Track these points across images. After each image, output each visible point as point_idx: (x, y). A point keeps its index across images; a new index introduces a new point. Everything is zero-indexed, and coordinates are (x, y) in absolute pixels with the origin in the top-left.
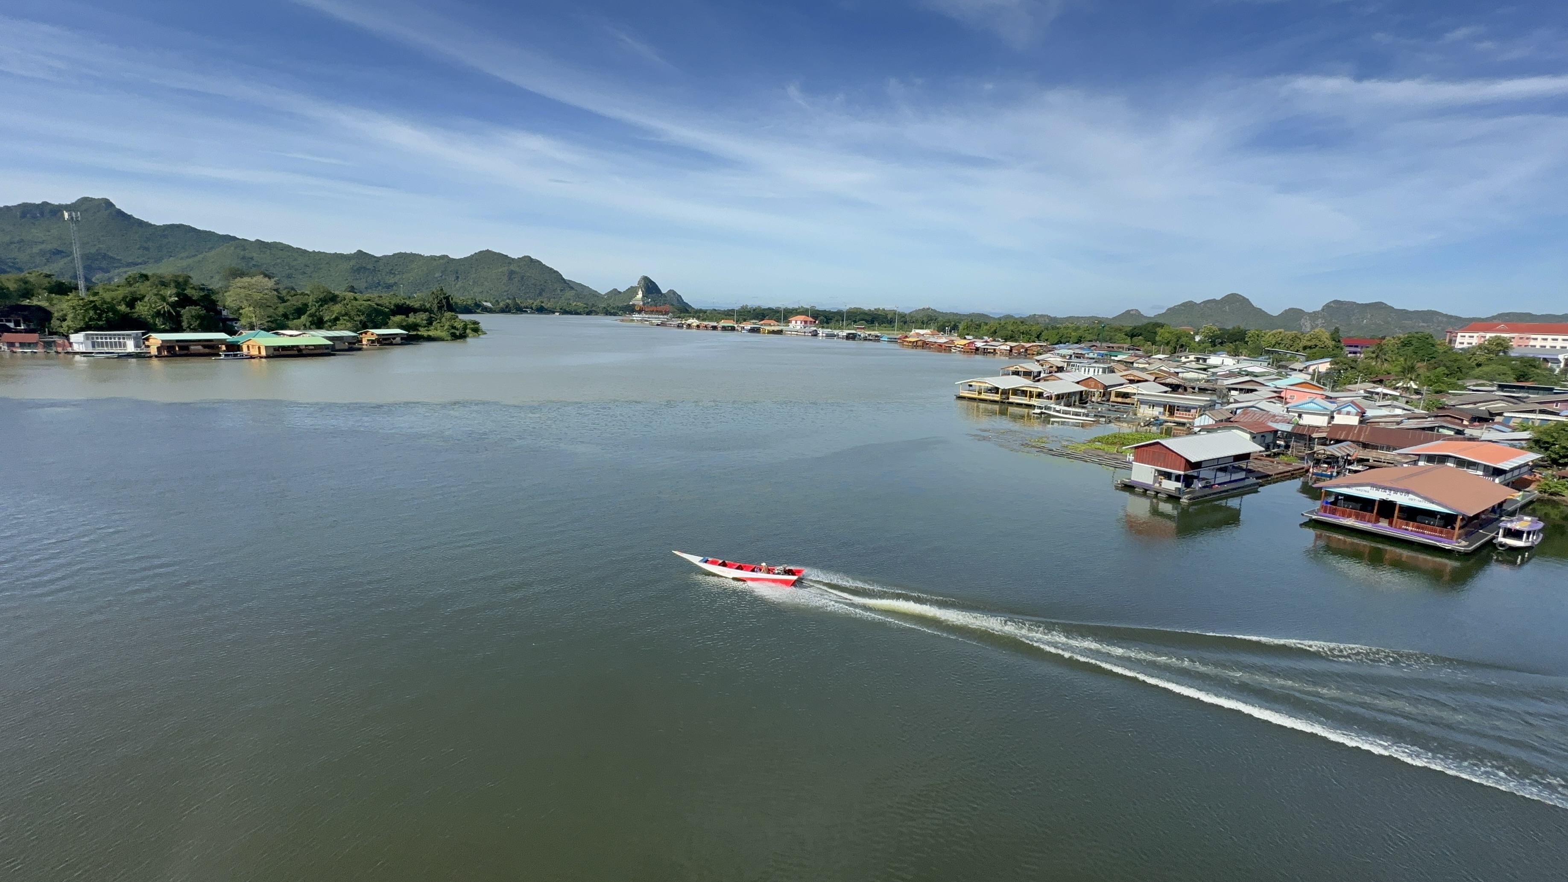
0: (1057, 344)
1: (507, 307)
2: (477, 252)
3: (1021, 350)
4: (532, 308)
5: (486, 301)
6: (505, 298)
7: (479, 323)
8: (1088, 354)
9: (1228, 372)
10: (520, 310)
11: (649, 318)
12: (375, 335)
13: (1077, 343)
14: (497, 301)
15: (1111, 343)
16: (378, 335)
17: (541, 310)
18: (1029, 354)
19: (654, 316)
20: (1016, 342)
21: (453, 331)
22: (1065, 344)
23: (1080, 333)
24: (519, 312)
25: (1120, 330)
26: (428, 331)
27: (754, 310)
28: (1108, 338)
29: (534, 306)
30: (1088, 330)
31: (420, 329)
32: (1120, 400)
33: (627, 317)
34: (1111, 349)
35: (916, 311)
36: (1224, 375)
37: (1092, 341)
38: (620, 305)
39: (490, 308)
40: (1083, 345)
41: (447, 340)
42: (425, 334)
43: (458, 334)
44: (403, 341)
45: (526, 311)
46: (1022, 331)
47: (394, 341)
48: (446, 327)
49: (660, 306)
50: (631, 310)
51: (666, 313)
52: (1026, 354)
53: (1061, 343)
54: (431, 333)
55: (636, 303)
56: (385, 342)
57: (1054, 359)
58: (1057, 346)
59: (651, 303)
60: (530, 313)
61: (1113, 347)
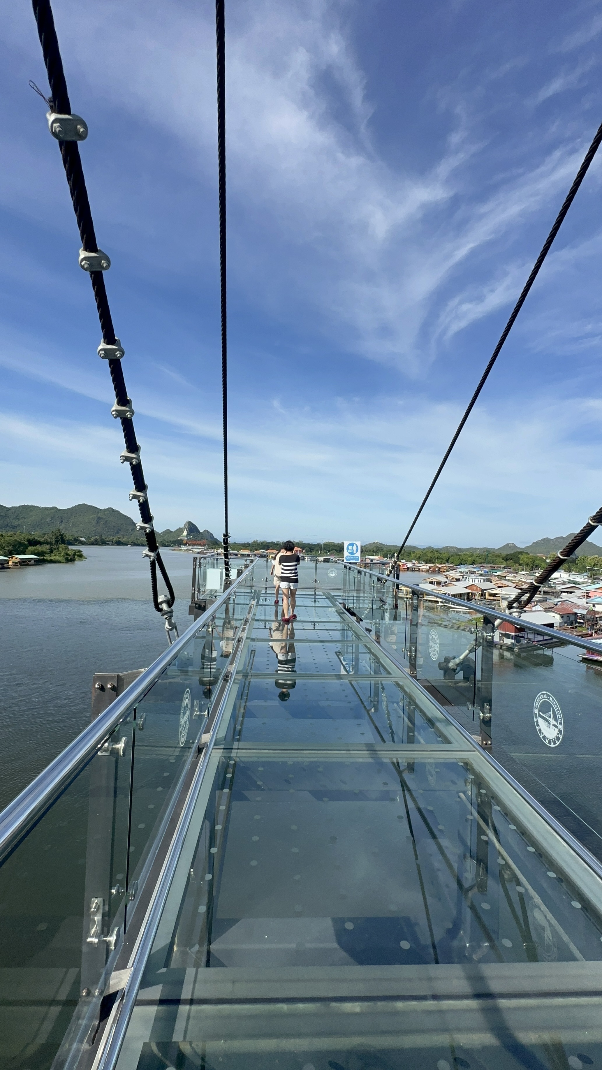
0: (459, 565)
1: (96, 541)
2: (77, 505)
3: (436, 569)
4: (112, 542)
5: (82, 537)
6: (93, 535)
7: (82, 552)
8: (478, 571)
9: (562, 582)
10: (104, 543)
11: (192, 548)
12: (18, 559)
13: (472, 564)
14: (89, 537)
15: (493, 564)
16: (19, 559)
17: (119, 543)
18: (441, 572)
19: (195, 547)
20: (433, 564)
21: (67, 556)
22: (464, 565)
23: (473, 558)
24: (103, 544)
25: (499, 556)
26: (50, 556)
27: (262, 543)
28: (491, 561)
29: (114, 541)
30: (479, 556)
31: (46, 555)
32: (492, 598)
33: (177, 548)
34: (493, 568)
35: (369, 544)
36: (560, 583)
37: (481, 563)
38: (172, 540)
39: (84, 542)
40: (475, 566)
41: (63, 562)
42: (49, 558)
43: (69, 559)
44: (35, 563)
45: (109, 544)
46: (436, 557)
47: (30, 563)
48: (62, 554)
49: (199, 540)
50: (180, 543)
51: (204, 545)
52: (440, 571)
53: (462, 565)
54: (53, 558)
55: (182, 538)
56: (23, 563)
57: (455, 574)
58: (459, 567)
59: (193, 538)
60: (111, 545)
61: (494, 567)
